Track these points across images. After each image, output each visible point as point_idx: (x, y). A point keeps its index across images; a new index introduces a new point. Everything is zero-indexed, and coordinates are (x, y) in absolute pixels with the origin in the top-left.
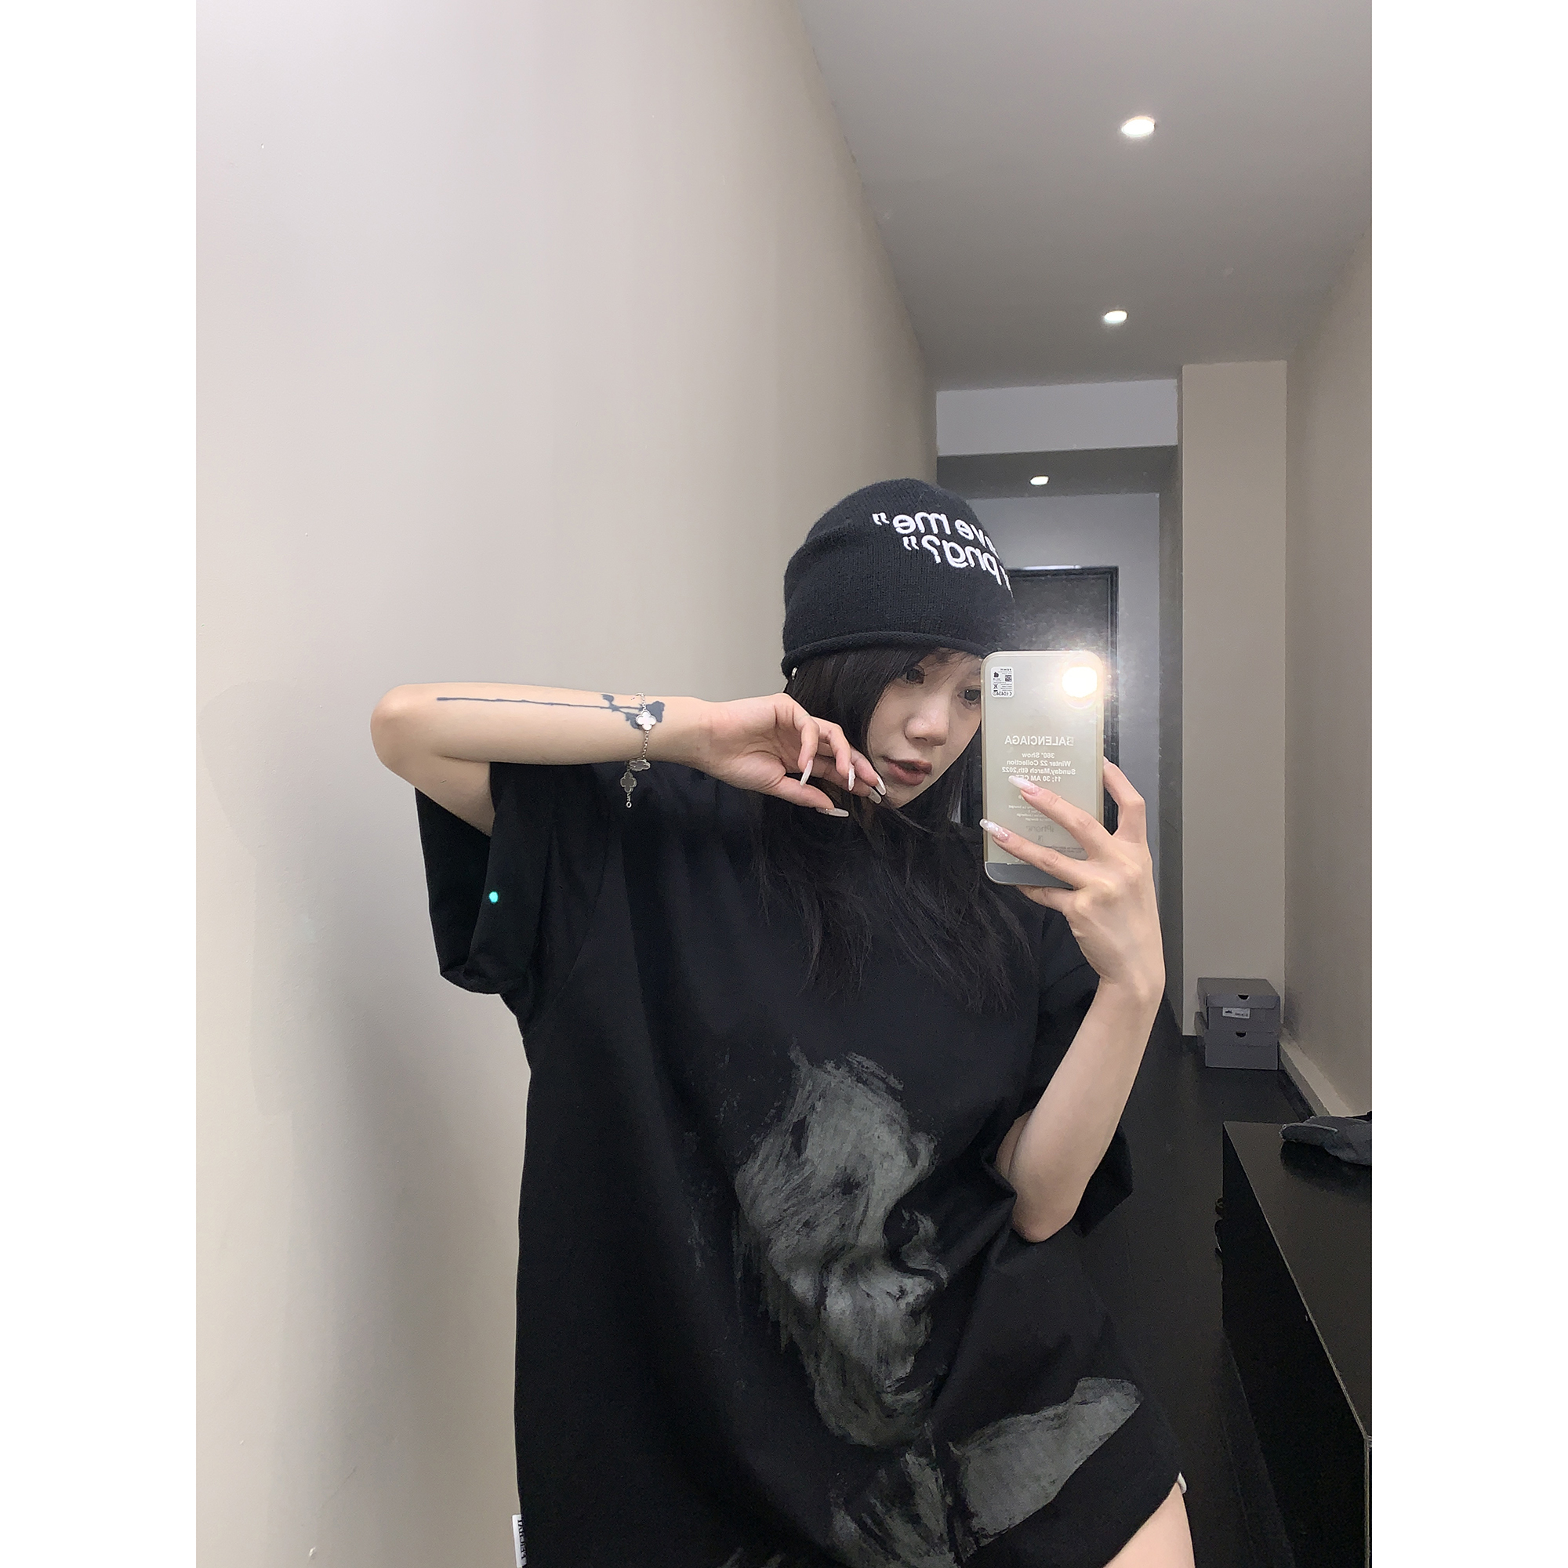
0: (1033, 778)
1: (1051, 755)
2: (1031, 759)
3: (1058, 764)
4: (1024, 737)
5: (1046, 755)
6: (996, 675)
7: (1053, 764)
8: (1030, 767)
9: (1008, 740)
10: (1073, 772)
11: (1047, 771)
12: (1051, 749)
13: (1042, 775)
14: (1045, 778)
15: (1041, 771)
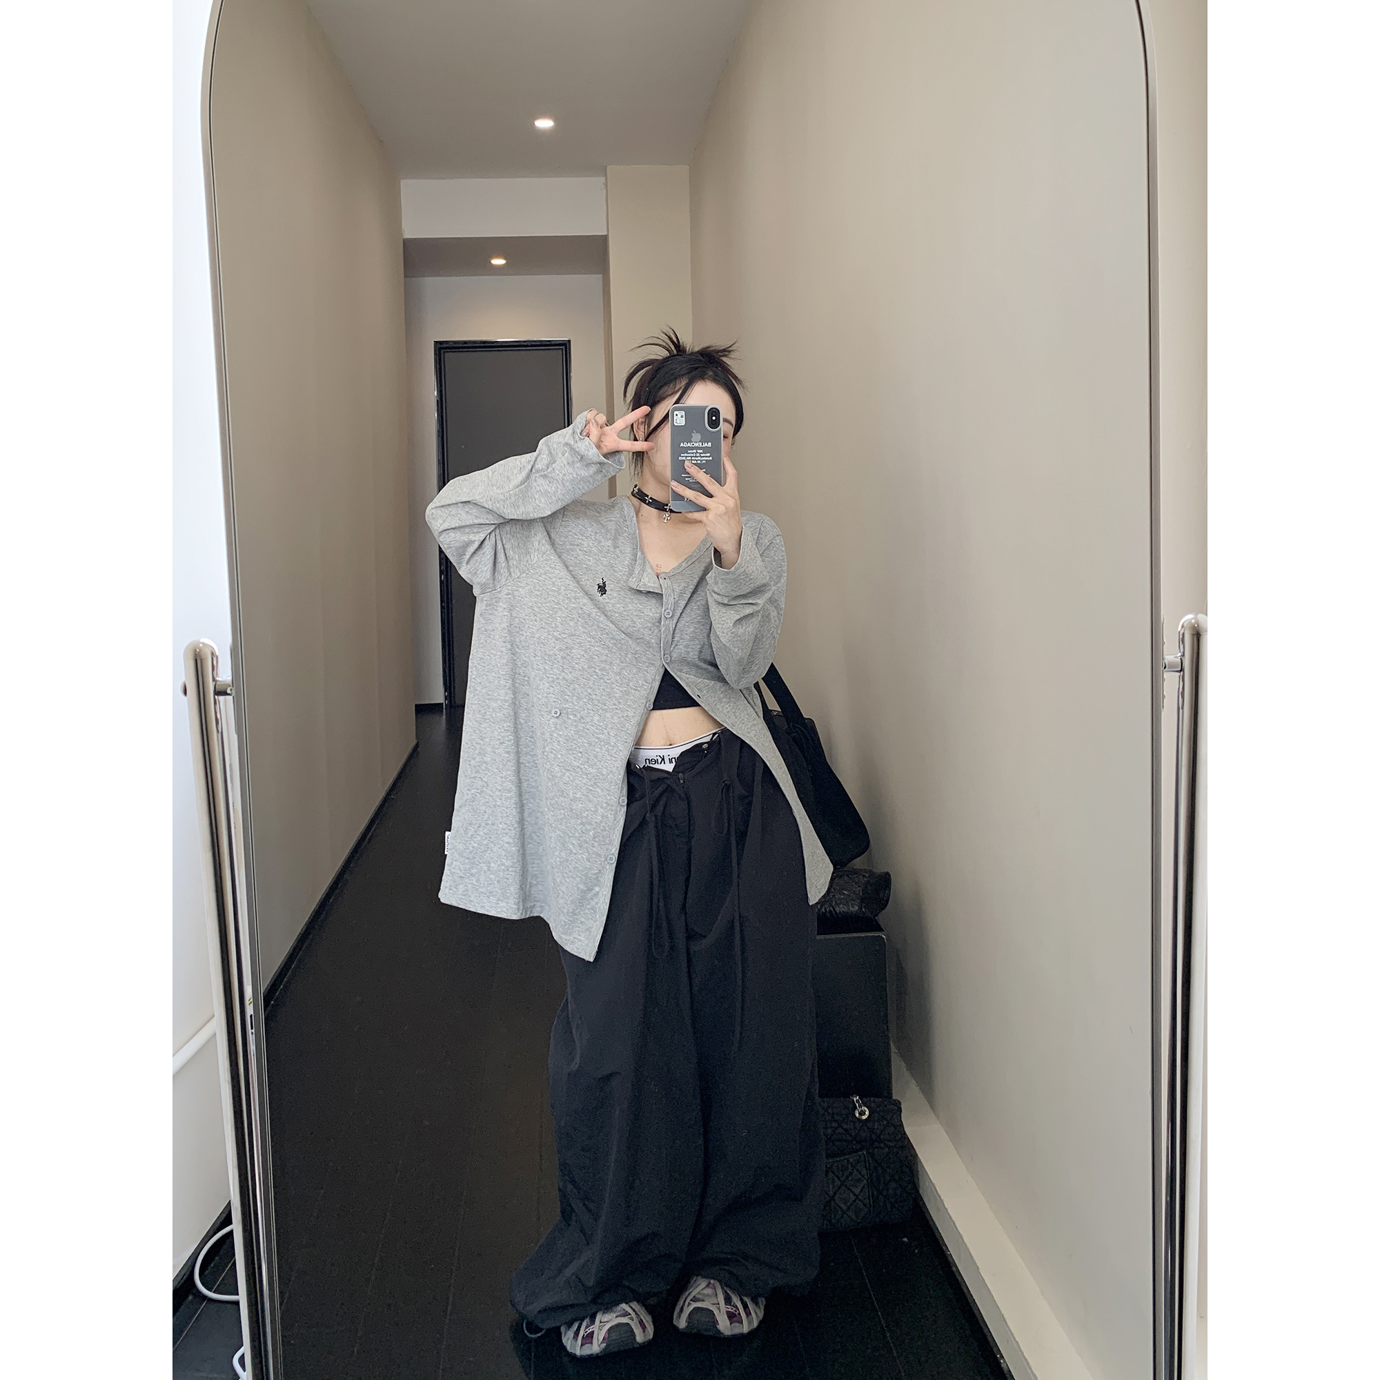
0: (693, 462)
1: (701, 451)
2: (692, 453)
3: (704, 455)
5: (699, 451)
7: (702, 455)
8: (692, 457)
10: (711, 458)
11: (699, 458)
12: (700, 448)
13: (697, 461)
14: (699, 462)
15: (697, 459)
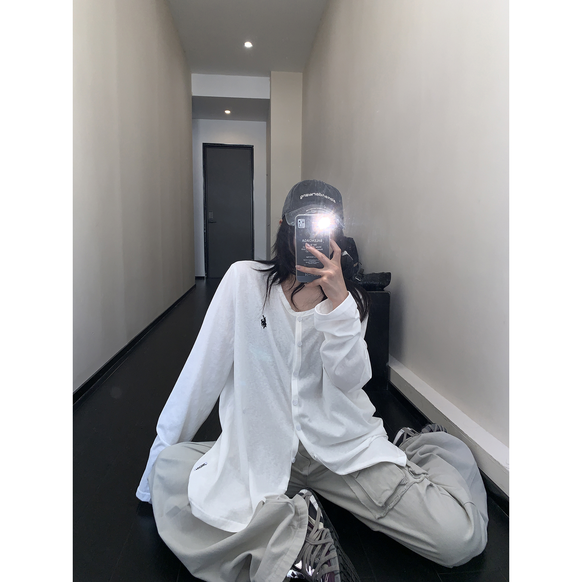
1: (316, 245)
4: (308, 240)
6: (300, 221)
9: (303, 241)
10: (322, 249)
